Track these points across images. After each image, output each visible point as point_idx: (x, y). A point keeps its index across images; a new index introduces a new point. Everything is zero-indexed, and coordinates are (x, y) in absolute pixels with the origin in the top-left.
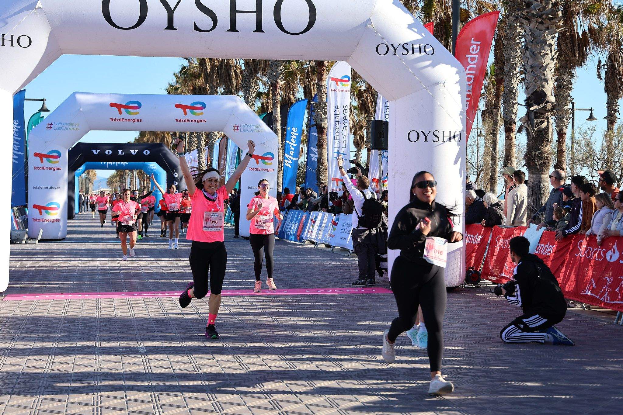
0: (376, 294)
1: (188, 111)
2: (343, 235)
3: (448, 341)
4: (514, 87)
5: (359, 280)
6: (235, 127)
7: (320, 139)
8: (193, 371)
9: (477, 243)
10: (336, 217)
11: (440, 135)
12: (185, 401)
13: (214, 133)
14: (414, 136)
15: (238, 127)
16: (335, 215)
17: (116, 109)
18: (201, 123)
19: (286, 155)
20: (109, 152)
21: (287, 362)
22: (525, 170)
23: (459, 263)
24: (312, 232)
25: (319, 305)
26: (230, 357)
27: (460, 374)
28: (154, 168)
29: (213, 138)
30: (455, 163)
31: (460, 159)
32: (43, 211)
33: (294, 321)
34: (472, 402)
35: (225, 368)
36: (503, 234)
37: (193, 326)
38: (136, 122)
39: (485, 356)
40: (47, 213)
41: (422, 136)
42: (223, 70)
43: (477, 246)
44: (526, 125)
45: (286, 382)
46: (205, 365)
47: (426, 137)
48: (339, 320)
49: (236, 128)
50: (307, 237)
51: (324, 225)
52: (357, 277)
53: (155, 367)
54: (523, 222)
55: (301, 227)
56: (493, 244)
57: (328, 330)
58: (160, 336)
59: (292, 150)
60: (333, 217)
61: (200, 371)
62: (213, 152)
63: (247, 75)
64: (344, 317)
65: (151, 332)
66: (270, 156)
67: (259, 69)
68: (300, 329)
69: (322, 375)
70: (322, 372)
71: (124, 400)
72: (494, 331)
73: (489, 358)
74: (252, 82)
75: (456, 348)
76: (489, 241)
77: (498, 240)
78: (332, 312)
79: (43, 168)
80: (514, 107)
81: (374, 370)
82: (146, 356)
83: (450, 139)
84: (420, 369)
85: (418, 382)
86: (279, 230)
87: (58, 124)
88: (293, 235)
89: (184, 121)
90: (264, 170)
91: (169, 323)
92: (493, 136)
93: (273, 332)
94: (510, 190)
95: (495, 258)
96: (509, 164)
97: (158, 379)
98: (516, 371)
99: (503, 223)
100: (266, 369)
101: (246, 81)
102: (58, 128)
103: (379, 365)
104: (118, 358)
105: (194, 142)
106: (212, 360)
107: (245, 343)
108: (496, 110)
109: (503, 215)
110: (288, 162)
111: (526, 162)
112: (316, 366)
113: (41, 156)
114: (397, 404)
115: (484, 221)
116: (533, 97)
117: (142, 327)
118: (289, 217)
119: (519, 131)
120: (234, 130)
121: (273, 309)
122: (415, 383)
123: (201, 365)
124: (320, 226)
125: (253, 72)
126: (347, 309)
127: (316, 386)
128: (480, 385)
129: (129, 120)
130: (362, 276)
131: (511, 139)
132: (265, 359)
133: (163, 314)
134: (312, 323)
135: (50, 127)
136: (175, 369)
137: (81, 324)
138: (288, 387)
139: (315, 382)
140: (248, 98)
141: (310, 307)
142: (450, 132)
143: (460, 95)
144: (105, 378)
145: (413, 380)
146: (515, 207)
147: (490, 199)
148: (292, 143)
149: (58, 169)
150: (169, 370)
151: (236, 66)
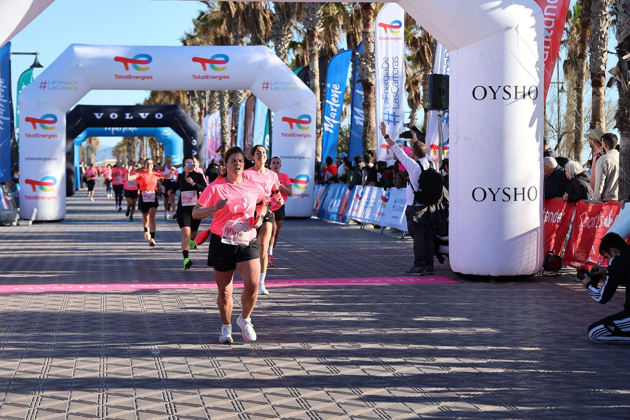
0: (435, 284)
1: (207, 65)
2: (395, 214)
3: (522, 340)
4: (603, 32)
5: (414, 268)
6: (264, 84)
7: (366, 98)
8: (216, 376)
9: (558, 222)
10: (387, 191)
11: (512, 91)
12: (207, 412)
13: (239, 92)
14: (480, 93)
15: (268, 84)
16: (385, 190)
17: (121, 64)
18: (223, 80)
19: (325, 117)
20: (114, 116)
21: (328, 366)
22: (616, 132)
23: (536, 246)
24: (357, 211)
25: (367, 298)
26: (260, 360)
27: (537, 379)
28: (169, 134)
29: (238, 98)
30: (531, 125)
31: (537, 119)
32: (37, 187)
33: (336, 316)
34: (551, 413)
35: (254, 373)
36: (590, 210)
37: (215, 323)
38: (146, 80)
39: (568, 359)
40: (42, 189)
41: (490, 93)
42: (250, 15)
43: (557, 226)
44: (617, 78)
45: (326, 389)
46: (230, 369)
47: (495, 94)
48: (389, 316)
49: (265, 86)
50: (351, 216)
51: (372, 201)
52: (412, 264)
53: (170, 372)
54: (614, 196)
55: (344, 204)
56: (577, 223)
57: (377, 328)
58: (177, 335)
59: (334, 112)
60: (383, 192)
61: (225, 377)
62: (238, 115)
63: (278, 22)
64: (396, 311)
65: (165, 330)
66: (307, 119)
67: (293, 14)
68: (343, 326)
69: (370, 381)
70: (370, 377)
71: (135, 411)
72: (578, 327)
73: (572, 360)
74: (284, 30)
75: (532, 349)
76: (573, 219)
77: (584, 217)
78: (383, 306)
79: (37, 135)
80: (603, 56)
81: (433, 375)
82: (160, 359)
83: (524, 96)
84: (488, 374)
85: (486, 389)
86: (318, 208)
87: (54, 82)
88: (335, 214)
89: (203, 78)
90: (300, 136)
91: (187, 320)
92: (577, 91)
93: (311, 329)
94: (598, 158)
95: (579, 240)
96: (597, 126)
97: (174, 386)
98: (605, 376)
99: (589, 197)
100: (303, 375)
101: (277, 28)
102: (54, 88)
103: (439, 370)
104: (127, 360)
105: (215, 103)
106: (239, 364)
107: (278, 343)
108: (581, 60)
109: (589, 188)
110: (329, 125)
111: (617, 123)
112: (363, 370)
113: (33, 121)
114: (460, 416)
115: (566, 195)
116: (626, 43)
117: (155, 324)
118: (330, 192)
119: (609, 85)
120: (263, 87)
121: (311, 302)
122: (482, 391)
123: (226, 369)
124: (367, 203)
125: (286, 17)
126: (400, 302)
127: (363, 395)
128: (560, 393)
129: (137, 77)
130: (418, 262)
131: (599, 95)
132: (302, 362)
133: (181, 308)
134: (357, 320)
135: (44, 87)
136: (194, 374)
137: (83, 321)
138: (329, 395)
139: (362, 389)
140: (280, 49)
141: (356, 300)
142: (524, 87)
143: (536, 42)
144: (112, 385)
145: (479, 387)
146: (605, 177)
147: (574, 169)
148: (333, 103)
149: (53, 136)
150: (187, 375)
151: (265, 11)
